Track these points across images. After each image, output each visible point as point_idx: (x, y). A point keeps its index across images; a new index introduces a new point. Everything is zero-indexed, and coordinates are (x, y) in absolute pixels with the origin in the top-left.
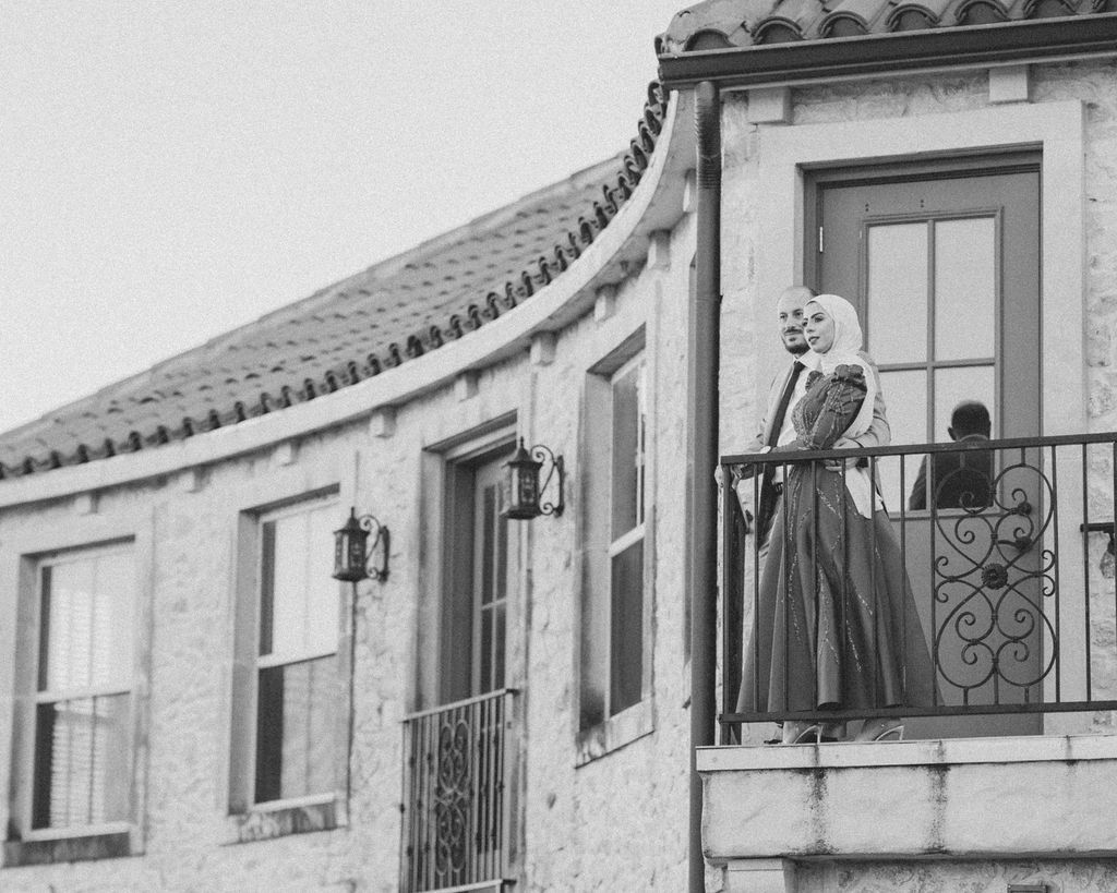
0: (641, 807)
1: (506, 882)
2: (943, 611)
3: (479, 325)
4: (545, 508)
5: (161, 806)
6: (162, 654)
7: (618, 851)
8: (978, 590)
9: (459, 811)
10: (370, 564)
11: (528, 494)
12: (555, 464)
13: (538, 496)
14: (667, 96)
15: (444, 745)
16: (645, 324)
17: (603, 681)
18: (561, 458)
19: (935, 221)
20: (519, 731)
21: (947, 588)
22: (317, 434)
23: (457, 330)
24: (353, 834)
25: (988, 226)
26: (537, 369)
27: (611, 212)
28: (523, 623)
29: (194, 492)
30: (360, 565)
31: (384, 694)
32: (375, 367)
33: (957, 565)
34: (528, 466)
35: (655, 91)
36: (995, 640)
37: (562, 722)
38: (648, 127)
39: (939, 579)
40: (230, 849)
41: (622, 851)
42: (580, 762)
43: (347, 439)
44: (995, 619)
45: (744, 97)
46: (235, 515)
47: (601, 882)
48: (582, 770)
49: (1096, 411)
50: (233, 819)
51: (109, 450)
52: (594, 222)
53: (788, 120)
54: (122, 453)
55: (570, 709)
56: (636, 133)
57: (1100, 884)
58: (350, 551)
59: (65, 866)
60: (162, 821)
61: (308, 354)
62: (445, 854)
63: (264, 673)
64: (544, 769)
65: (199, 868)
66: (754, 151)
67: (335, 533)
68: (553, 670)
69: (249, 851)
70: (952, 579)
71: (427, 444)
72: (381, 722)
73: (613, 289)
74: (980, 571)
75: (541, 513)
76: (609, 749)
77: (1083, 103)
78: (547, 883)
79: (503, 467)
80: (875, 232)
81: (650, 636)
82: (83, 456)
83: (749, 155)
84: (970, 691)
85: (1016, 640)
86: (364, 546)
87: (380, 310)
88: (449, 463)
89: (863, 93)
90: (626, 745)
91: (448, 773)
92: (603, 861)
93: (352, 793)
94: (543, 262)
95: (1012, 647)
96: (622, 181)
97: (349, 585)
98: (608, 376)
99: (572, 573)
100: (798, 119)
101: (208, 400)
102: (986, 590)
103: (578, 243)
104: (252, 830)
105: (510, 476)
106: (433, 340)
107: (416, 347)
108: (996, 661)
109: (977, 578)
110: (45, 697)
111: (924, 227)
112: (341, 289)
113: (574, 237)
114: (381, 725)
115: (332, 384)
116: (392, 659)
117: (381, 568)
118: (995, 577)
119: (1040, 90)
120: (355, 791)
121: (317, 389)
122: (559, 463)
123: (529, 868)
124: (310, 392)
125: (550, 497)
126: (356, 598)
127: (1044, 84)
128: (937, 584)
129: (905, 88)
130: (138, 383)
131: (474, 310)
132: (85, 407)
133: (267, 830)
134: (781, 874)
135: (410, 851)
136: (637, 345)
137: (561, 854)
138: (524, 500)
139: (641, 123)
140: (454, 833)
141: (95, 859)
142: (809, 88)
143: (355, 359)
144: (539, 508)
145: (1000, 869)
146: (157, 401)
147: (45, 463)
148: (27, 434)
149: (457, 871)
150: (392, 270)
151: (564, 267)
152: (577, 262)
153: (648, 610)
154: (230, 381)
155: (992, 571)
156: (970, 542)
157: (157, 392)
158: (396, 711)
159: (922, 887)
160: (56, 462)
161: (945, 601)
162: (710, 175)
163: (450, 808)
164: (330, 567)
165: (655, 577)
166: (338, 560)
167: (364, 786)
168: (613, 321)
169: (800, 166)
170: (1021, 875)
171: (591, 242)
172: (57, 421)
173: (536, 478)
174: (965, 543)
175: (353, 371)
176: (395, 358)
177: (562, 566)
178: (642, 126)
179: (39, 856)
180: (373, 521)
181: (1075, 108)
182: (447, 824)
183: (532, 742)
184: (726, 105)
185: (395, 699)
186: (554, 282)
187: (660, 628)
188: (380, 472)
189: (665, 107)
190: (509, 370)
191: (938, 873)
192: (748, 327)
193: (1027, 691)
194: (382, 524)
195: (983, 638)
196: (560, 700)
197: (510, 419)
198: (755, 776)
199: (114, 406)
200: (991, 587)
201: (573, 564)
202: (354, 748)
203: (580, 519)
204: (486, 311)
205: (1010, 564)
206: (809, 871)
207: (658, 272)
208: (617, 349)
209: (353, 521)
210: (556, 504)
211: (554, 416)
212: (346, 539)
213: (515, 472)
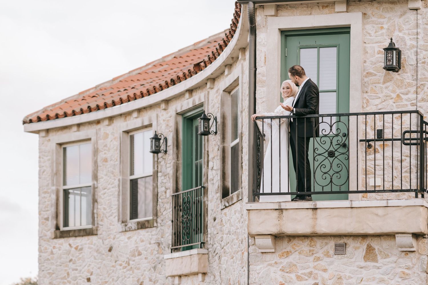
0: (239, 221)
1: (202, 243)
2: (317, 164)
3: (191, 76)
4: (212, 132)
5: (102, 220)
6: (100, 174)
7: (233, 234)
8: (327, 158)
9: (188, 222)
10: (162, 148)
11: (206, 128)
12: (214, 119)
13: (209, 129)
14: (240, 6)
15: (184, 203)
16: (239, 77)
17: (229, 184)
18: (216, 117)
19: (320, 47)
20: (206, 199)
21: (318, 157)
22: (145, 108)
23: (185, 77)
24: (159, 229)
25: (335, 49)
26: (209, 90)
27: (228, 42)
28: (206, 167)
29: (107, 125)
30: (158, 149)
31: (167, 188)
32: (161, 88)
33: (321, 151)
34: (206, 120)
35: (237, 4)
36: (331, 172)
37: (218, 196)
38: (236, 16)
39: (315, 155)
40: (123, 233)
41: (234, 234)
42: (222, 208)
43: (154, 110)
44: (331, 166)
45: (263, 7)
46: (121, 132)
47: (228, 243)
48: (223, 210)
49: (365, 106)
50: (123, 224)
51: (82, 112)
52: (223, 45)
53: (276, 15)
54: (86, 113)
55: (220, 193)
56: (233, 17)
57: (360, 243)
58: (155, 144)
59: (74, 238)
60: (102, 225)
61: (142, 84)
62: (185, 235)
63: (131, 180)
64: (212, 210)
65: (114, 239)
66: (266, 24)
67: (150, 139)
68: (215, 181)
69: (129, 234)
70: (319, 155)
71: (178, 112)
72: (166, 196)
73: (230, 66)
74: (327, 152)
75: (210, 134)
76: (230, 204)
77: (362, 13)
78: (214, 243)
79: (199, 119)
80: (302, 50)
81: (241, 171)
82: (74, 113)
83: (264, 25)
84: (324, 187)
85: (337, 173)
86: (159, 142)
87: (165, 71)
88: (185, 118)
89: (298, 7)
90: (235, 203)
91: (185, 211)
92: (228, 237)
93: (158, 217)
94: (209, 57)
95: (336, 175)
96: (230, 32)
97: (156, 155)
98: (230, 93)
99: (220, 152)
100: (279, 15)
101: (112, 97)
102: (329, 158)
103: (219, 51)
104: (129, 228)
105: (201, 122)
106: (178, 80)
107: (173, 82)
108: (331, 179)
109: (326, 155)
110: (66, 187)
111: (316, 49)
112: (154, 64)
113: (218, 49)
114: (166, 197)
115: (149, 93)
116: (169, 177)
117: (165, 150)
118: (331, 154)
119: (350, 8)
120: (159, 216)
121: (144, 95)
122: (215, 119)
123: (209, 239)
124: (142, 95)
125: (213, 129)
126: (158, 159)
127: (351, 7)
128: (315, 156)
129: (311, 7)
130: (91, 91)
131: (190, 71)
132: (75, 98)
133: (133, 228)
134: (270, 239)
135: (175, 234)
136: (236, 84)
137: (218, 235)
138: (205, 130)
139: (234, 14)
140: (187, 229)
141: (83, 236)
142: (283, 5)
143: (155, 85)
144: (210, 132)
145: (333, 238)
146: (97, 97)
147: (62, 115)
148: (57, 106)
149: (188, 240)
150: (170, 58)
151: (215, 59)
152: (219, 57)
153: (240, 163)
154: (119, 91)
155: (331, 152)
156: (324, 144)
157: (97, 94)
158: (170, 193)
159: (311, 243)
160: (66, 115)
161: (317, 161)
162: (253, 31)
163: (186, 221)
164: (149, 149)
165: (242, 153)
166: (152, 147)
167: (161, 215)
168: (229, 76)
169: (279, 29)
170: (338, 240)
171: (223, 51)
172: (66, 102)
173: (208, 123)
174: (323, 144)
175: (155, 89)
176: (167, 85)
177: (217, 150)
178: (235, 15)
179: (66, 235)
180: (162, 136)
181: (360, 15)
182: (185, 226)
183: (209, 202)
184: (257, 10)
185: (170, 189)
186: (213, 63)
187: (244, 169)
188: (164, 120)
189: (240, 9)
190: (201, 90)
191: (315, 239)
192: (264, 78)
193: (340, 187)
194: (165, 137)
195: (328, 172)
196: (217, 190)
197: (201, 105)
198: (263, 211)
199: (84, 98)
200: (330, 157)
201: (220, 149)
202: (158, 204)
203: (222, 136)
204: (193, 71)
205: (336, 150)
206: (279, 239)
207: (242, 61)
208: (231, 85)
209: (156, 135)
210: (215, 131)
211: (214, 105)
212: (154, 141)
213: (202, 121)
